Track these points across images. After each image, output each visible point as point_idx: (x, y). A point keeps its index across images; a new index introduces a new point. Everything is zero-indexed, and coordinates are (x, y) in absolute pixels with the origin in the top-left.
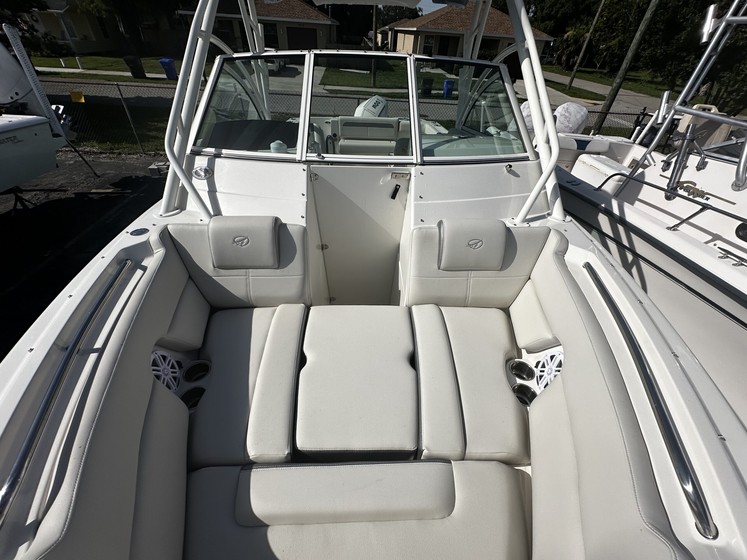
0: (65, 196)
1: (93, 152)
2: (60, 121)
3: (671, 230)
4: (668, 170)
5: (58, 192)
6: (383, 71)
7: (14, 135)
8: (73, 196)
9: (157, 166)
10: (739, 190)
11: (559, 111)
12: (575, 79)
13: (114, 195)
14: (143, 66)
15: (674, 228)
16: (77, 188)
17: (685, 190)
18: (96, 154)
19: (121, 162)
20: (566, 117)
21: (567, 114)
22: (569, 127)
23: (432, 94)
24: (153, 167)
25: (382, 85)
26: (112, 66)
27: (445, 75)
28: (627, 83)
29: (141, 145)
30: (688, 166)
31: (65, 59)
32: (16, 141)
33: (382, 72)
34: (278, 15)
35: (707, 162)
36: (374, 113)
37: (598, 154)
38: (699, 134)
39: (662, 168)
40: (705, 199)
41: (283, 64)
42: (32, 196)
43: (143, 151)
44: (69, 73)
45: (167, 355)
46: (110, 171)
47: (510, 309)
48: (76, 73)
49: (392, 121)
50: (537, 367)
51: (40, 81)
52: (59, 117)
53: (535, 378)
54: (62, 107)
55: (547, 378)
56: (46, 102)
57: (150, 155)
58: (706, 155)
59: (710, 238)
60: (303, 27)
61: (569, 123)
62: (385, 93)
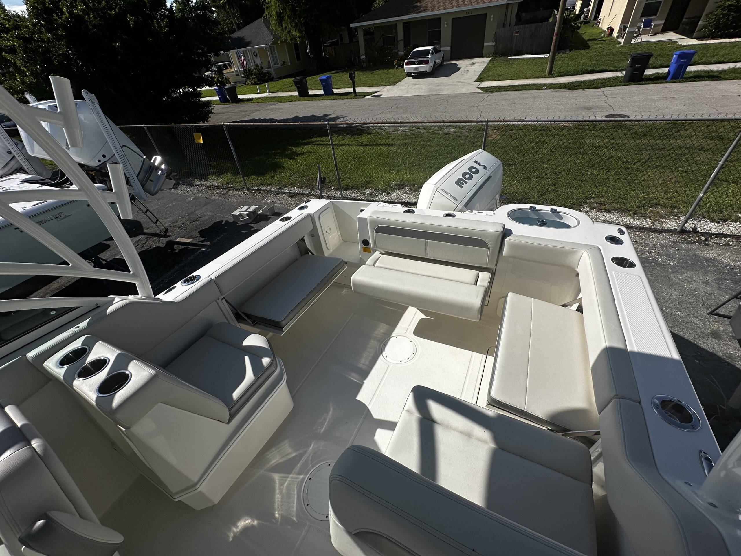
9: (239, 212)
19: (225, 200)
23: (646, 75)
24: (236, 212)
25: (561, 72)
27: (676, 42)
32: (62, 217)
34: (444, 6)
43: (247, 187)
60: (472, 15)
62: (563, 83)
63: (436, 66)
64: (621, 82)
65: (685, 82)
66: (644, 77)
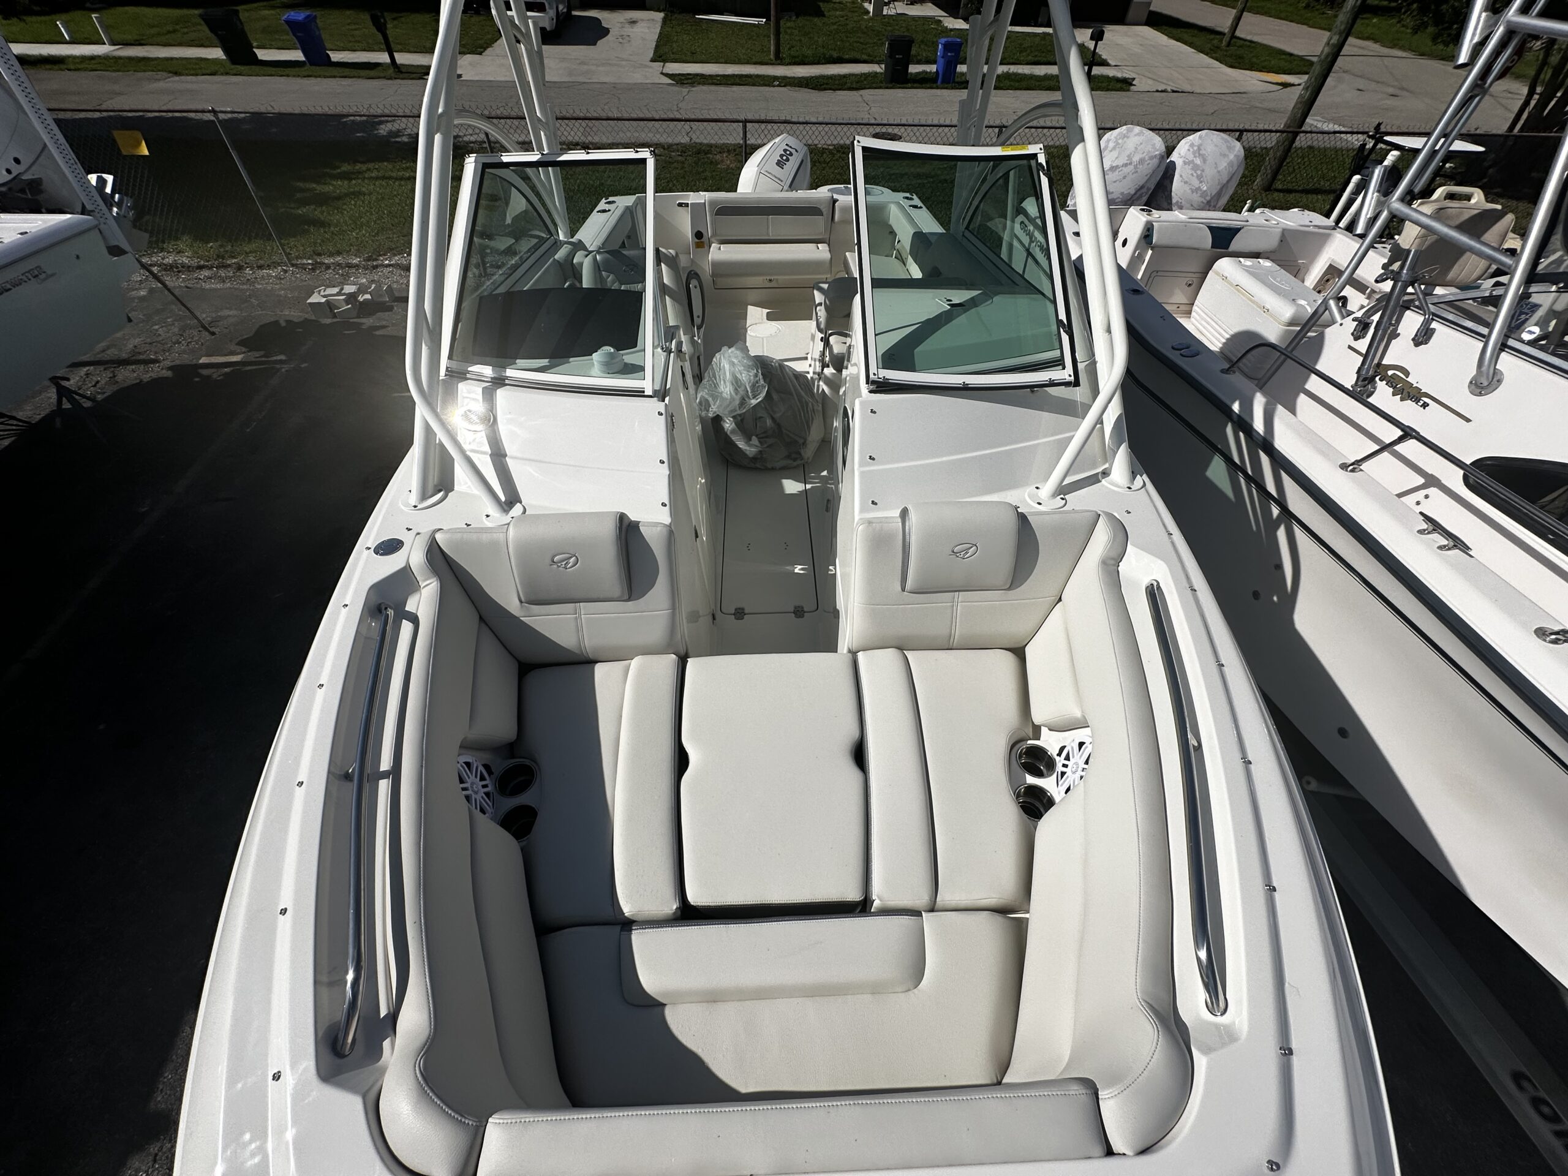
0: (150, 375)
1: (183, 267)
2: (111, 210)
3: (1347, 471)
4: (1364, 337)
5: (134, 367)
6: (797, 17)
7: (36, 265)
8: (169, 374)
9: (324, 296)
10: (1480, 394)
11: (1182, 154)
12: (1245, 13)
13: (249, 368)
14: (247, 28)
15: (1354, 467)
16: (167, 354)
17: (1389, 384)
18: (190, 271)
19: (245, 287)
20: (1195, 167)
21: (1198, 161)
22: (1201, 190)
23: (911, 74)
24: (315, 299)
25: (795, 57)
26: (175, 31)
27: (940, 21)
28: (1367, 21)
29: (281, 244)
30: (1399, 334)
31: (64, 16)
32: (43, 276)
33: (794, 18)
35: (1433, 330)
36: (779, 179)
37: (1256, 255)
38: (1426, 272)
39: (1352, 334)
40: (1421, 406)
41: (565, 10)
42: (82, 377)
43: (288, 258)
44: (84, 59)
45: (471, 761)
46: (226, 312)
47: (1027, 649)
48: (99, 57)
49: (819, 200)
50: (1059, 755)
51: (49, 110)
52: (108, 201)
53: (1055, 774)
54: (110, 178)
55: (1071, 778)
56: (78, 171)
57: (303, 267)
58: (1434, 314)
59: (1421, 481)
61: (1201, 182)
62: (802, 77)
63: (561, 18)
64: (881, 82)
65: (957, 89)
66: (909, 76)
